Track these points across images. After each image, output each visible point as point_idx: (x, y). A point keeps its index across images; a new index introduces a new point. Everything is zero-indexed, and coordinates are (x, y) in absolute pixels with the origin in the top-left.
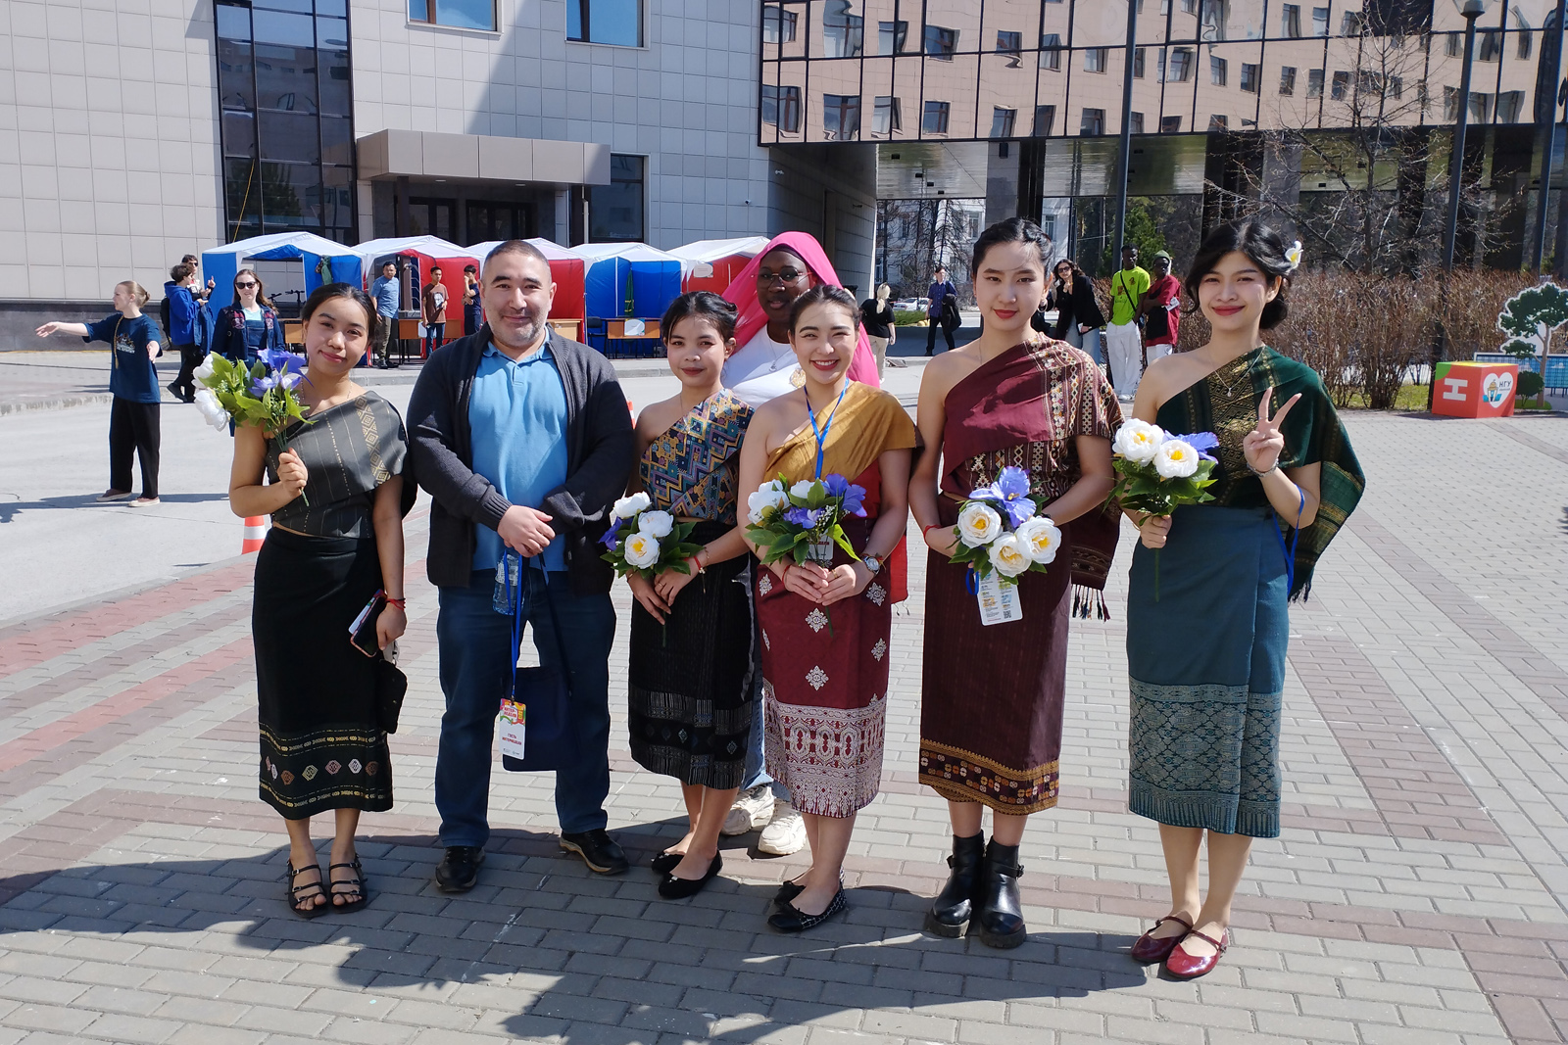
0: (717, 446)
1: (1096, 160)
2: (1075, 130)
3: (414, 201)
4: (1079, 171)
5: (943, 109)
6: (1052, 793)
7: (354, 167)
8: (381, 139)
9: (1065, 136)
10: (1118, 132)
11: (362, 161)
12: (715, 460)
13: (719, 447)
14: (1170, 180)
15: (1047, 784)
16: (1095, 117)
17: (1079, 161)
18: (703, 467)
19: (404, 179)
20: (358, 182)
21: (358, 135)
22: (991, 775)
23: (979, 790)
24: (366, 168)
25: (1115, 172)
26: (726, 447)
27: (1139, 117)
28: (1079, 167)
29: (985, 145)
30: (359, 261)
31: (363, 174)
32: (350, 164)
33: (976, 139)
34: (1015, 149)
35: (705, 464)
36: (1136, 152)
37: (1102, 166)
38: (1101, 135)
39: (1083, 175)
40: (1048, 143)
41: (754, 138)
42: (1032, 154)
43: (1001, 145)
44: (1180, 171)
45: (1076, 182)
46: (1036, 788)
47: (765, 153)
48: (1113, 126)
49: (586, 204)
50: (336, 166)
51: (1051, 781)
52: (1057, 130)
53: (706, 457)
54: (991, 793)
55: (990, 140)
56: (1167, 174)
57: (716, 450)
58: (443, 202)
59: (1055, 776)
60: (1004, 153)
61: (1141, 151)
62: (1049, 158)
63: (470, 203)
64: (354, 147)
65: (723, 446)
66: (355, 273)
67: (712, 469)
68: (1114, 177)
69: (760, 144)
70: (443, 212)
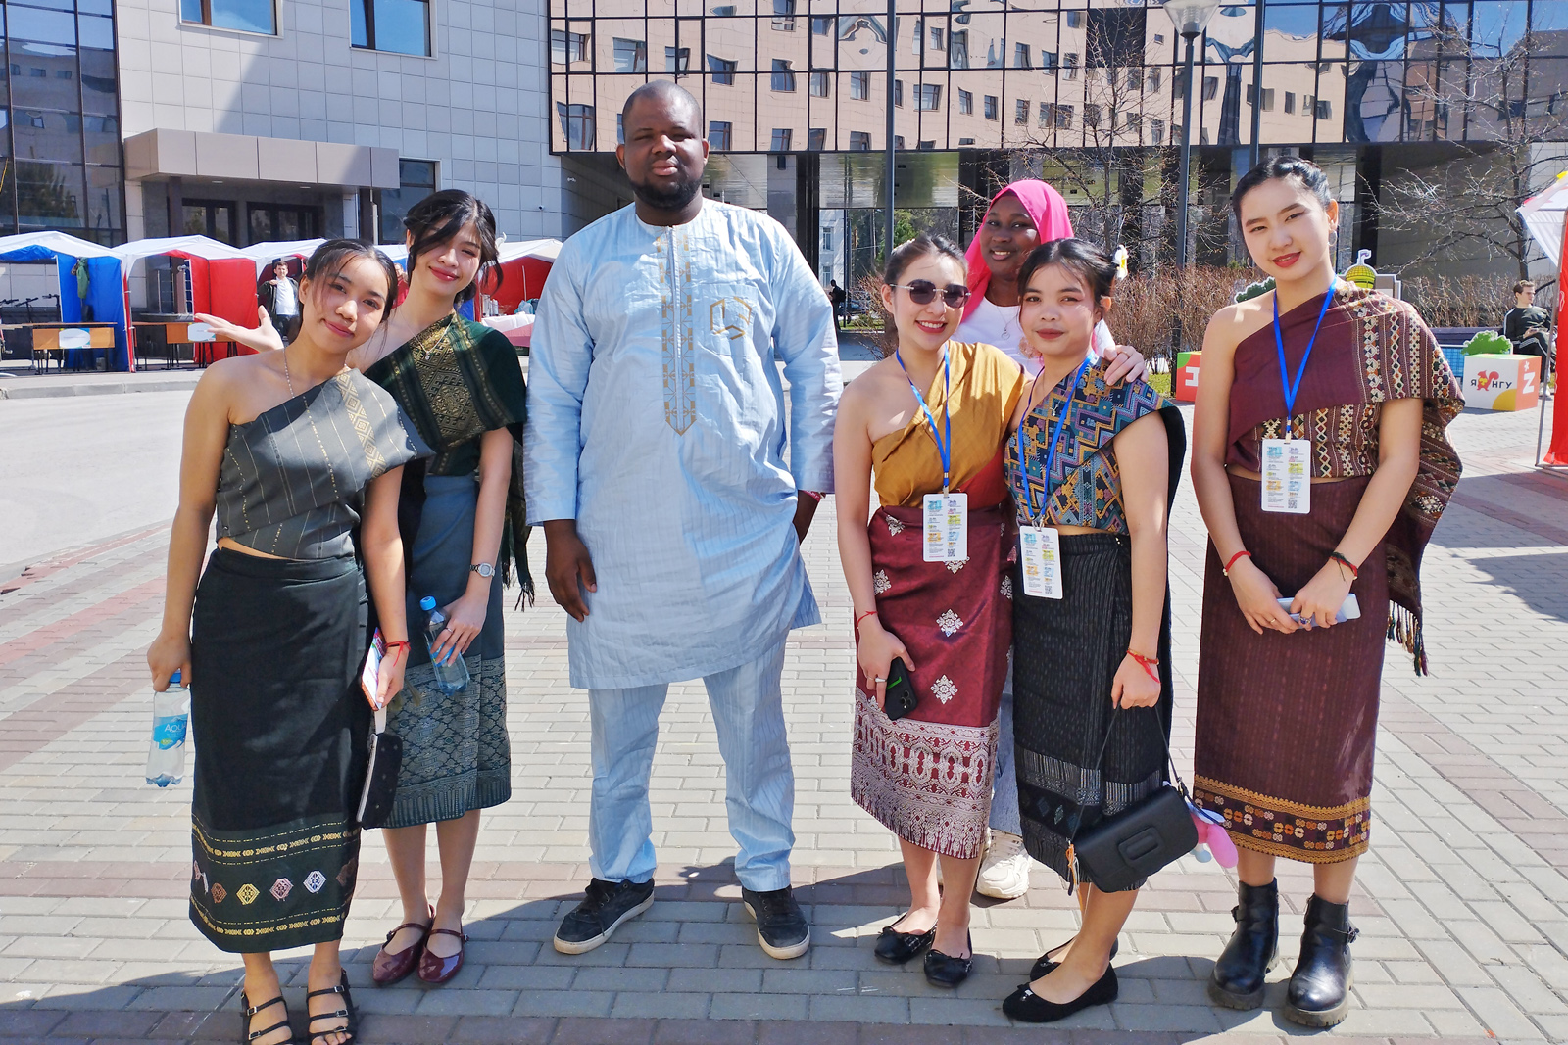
0: (1085, 430)
1: (864, 174)
2: (845, 145)
3: (188, 202)
4: (850, 184)
5: (725, 129)
6: (1363, 836)
7: (122, 167)
8: (150, 139)
9: (836, 151)
10: (883, 147)
11: (131, 160)
12: (1084, 448)
13: (1089, 431)
14: (928, 195)
15: (1360, 824)
16: (862, 139)
17: (850, 175)
18: (1069, 460)
19: (176, 181)
20: (126, 183)
21: (125, 135)
22: (1289, 819)
23: (1272, 841)
24: (135, 168)
25: (883, 184)
26: (1097, 429)
27: (900, 139)
28: (850, 180)
29: (765, 157)
30: (119, 262)
31: (131, 174)
32: (117, 163)
33: (755, 152)
34: (792, 161)
35: (1072, 455)
36: (899, 167)
37: (871, 180)
38: (868, 151)
39: (854, 188)
40: (822, 157)
41: (546, 147)
42: (808, 167)
43: (780, 157)
44: (936, 185)
45: (848, 194)
46: (1347, 830)
47: (557, 162)
48: (878, 143)
49: (375, 207)
50: (102, 166)
51: (1363, 821)
52: (829, 145)
53: (1072, 446)
54: (1291, 841)
55: (769, 153)
56: (927, 186)
57: (1085, 436)
58: (223, 204)
59: (1366, 816)
60: (782, 165)
61: (904, 167)
62: (823, 171)
63: (252, 206)
64: (121, 147)
65: (1094, 429)
66: (115, 276)
67: (1081, 460)
68: (882, 191)
69: (551, 152)
70: (222, 213)
